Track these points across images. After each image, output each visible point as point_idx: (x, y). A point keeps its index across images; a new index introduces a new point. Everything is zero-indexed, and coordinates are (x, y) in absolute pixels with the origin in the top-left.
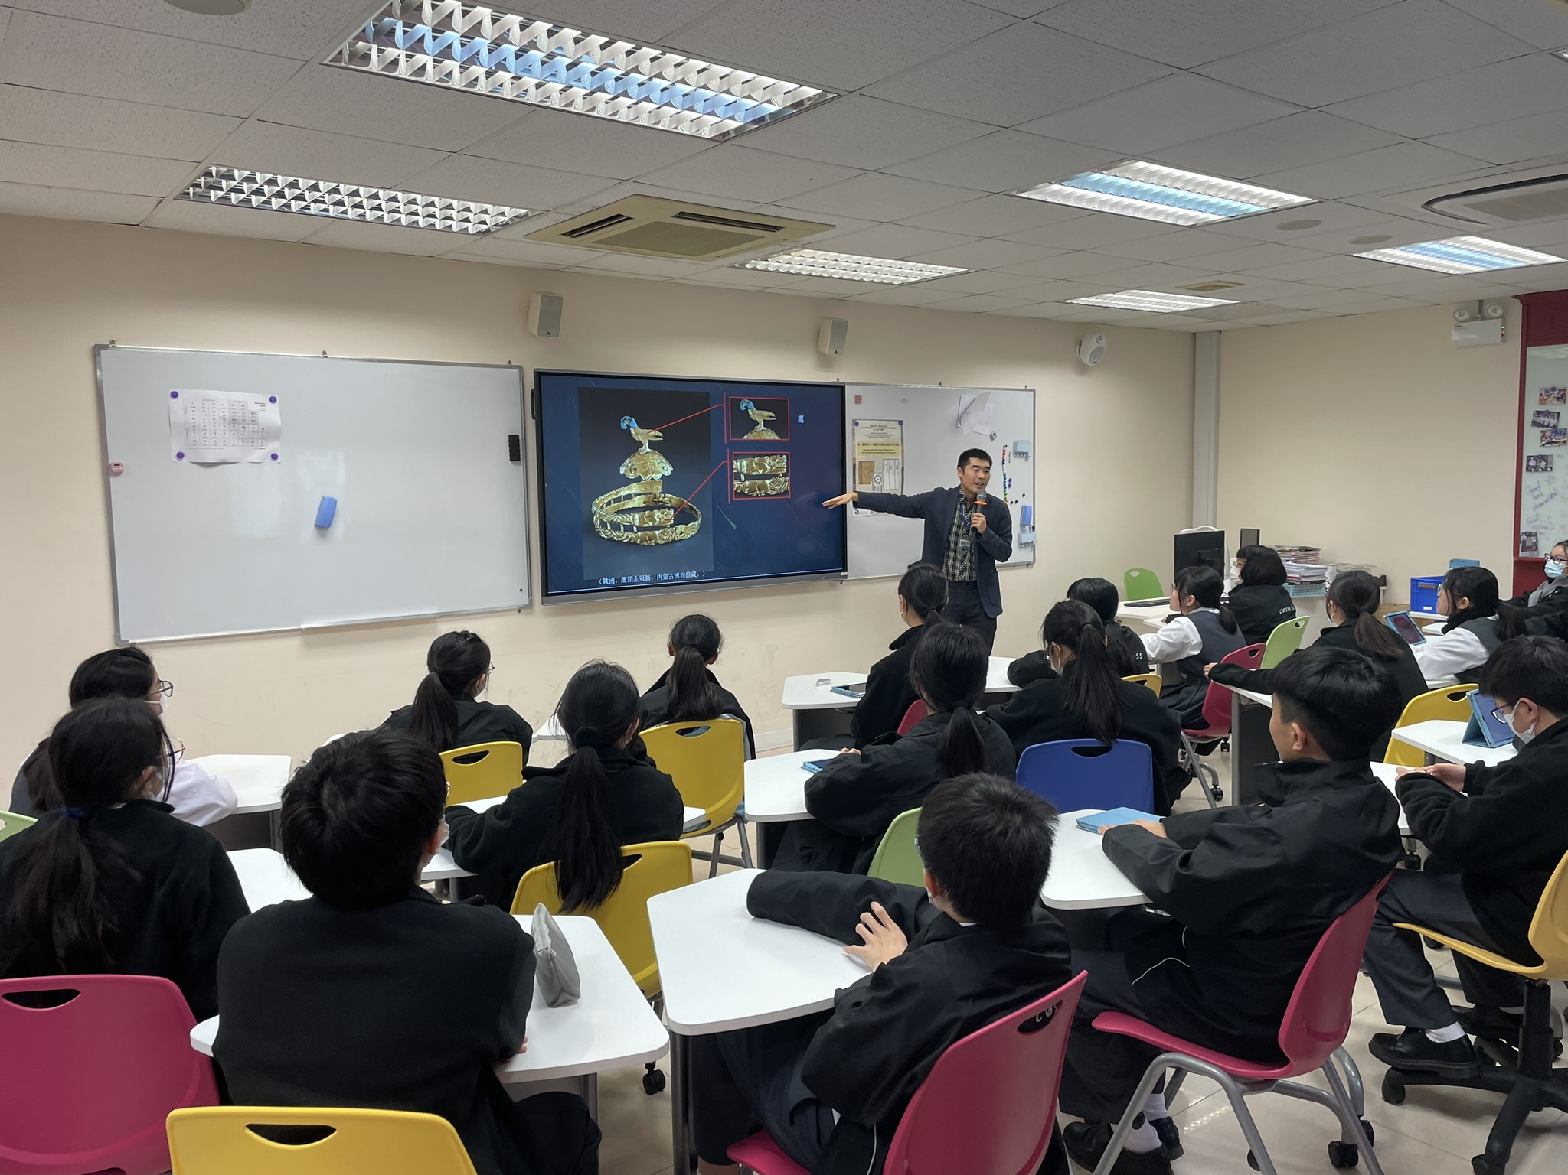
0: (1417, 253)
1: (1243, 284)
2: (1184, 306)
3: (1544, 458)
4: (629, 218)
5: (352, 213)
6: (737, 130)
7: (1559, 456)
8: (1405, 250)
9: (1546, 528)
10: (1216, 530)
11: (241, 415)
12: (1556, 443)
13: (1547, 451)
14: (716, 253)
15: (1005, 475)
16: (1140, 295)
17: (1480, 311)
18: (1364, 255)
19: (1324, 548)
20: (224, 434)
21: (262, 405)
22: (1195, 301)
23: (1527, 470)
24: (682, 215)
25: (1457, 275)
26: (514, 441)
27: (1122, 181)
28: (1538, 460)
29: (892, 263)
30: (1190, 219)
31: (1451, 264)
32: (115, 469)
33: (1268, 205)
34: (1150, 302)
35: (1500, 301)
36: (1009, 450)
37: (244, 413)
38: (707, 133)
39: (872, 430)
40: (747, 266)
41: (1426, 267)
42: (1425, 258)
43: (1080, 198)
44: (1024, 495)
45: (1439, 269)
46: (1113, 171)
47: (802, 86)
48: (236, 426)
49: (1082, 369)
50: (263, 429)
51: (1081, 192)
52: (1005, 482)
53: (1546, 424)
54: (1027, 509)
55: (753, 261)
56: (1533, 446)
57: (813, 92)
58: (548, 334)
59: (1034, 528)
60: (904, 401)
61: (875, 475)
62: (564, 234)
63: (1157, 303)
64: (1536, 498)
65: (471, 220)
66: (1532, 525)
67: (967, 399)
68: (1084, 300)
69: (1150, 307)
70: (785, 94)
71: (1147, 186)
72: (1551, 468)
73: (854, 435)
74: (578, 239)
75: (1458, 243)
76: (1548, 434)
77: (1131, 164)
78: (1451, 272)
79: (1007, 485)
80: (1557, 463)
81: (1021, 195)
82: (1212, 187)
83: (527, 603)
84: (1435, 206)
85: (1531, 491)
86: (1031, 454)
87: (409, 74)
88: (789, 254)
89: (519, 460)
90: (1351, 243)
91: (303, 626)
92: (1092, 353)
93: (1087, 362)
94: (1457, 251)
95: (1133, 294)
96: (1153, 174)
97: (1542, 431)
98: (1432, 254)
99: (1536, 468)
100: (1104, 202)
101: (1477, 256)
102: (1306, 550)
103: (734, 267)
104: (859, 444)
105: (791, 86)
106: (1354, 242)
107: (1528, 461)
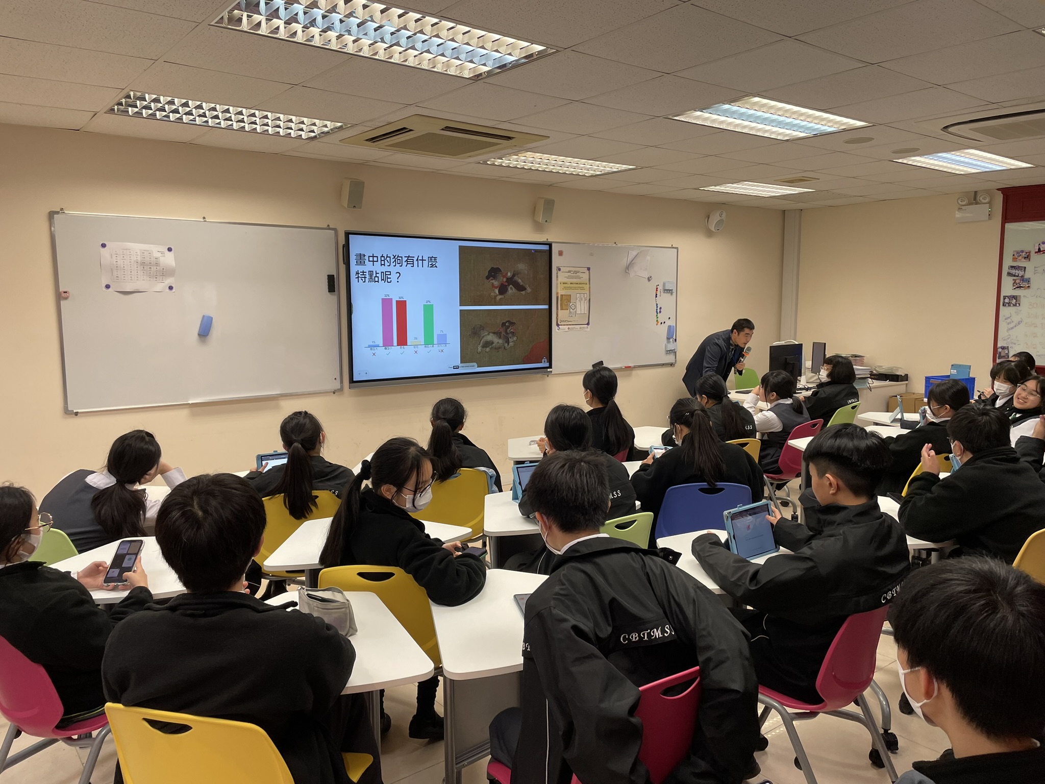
0: (935, 160)
1: (819, 179)
2: (779, 192)
3: (1015, 297)
4: (411, 130)
5: (223, 124)
6: (488, 72)
7: (1024, 296)
8: (927, 158)
9: (1015, 344)
10: (797, 343)
11: (148, 259)
12: (1023, 287)
13: (1017, 292)
14: (468, 154)
15: (657, 305)
16: (749, 185)
17: (975, 199)
18: (900, 161)
19: (867, 356)
20: (137, 272)
21: (162, 253)
22: (786, 189)
23: (1003, 305)
24: (447, 128)
25: (961, 174)
26: (331, 279)
27: (743, 110)
28: (1011, 299)
29: (586, 162)
30: (787, 135)
31: (957, 167)
32: (63, 295)
33: (839, 127)
34: (756, 190)
35: (988, 192)
36: (660, 288)
37: (151, 258)
38: (467, 74)
39: (569, 274)
40: (489, 162)
41: (941, 169)
42: (941, 163)
43: (714, 121)
44: (669, 318)
45: (949, 171)
46: (737, 104)
47: (532, 44)
48: (145, 267)
49: (709, 234)
50: (163, 269)
51: (715, 117)
52: (657, 310)
53: (1017, 274)
54: (672, 327)
55: (493, 159)
56: (1008, 289)
57: (541, 48)
58: (354, 207)
59: (676, 340)
60: (591, 254)
61: (571, 304)
62: (367, 140)
63: (761, 191)
64: (1008, 324)
65: (304, 130)
66: (1006, 342)
67: (633, 253)
68: (712, 188)
69: (755, 193)
70: (521, 49)
71: (759, 114)
72: (1019, 304)
73: (557, 277)
74: (376, 143)
75: (963, 153)
76: (1018, 281)
77: (748, 99)
78: (957, 172)
79: (658, 312)
80: (1023, 301)
81: (675, 118)
82: (802, 114)
83: (339, 388)
84: (950, 129)
85: (1005, 319)
86: (674, 291)
87: (268, 32)
88: (517, 155)
89: (335, 291)
90: (893, 153)
91: (190, 402)
92: (716, 224)
93: (713, 229)
94: (962, 159)
95: (745, 185)
96: (764, 105)
97: (1013, 280)
98: (945, 161)
99: (1009, 304)
100: (730, 124)
101: (975, 162)
102: (856, 357)
103: (479, 163)
104: (561, 283)
105: (526, 44)
106: (894, 152)
107: (1004, 299)
